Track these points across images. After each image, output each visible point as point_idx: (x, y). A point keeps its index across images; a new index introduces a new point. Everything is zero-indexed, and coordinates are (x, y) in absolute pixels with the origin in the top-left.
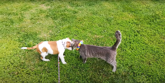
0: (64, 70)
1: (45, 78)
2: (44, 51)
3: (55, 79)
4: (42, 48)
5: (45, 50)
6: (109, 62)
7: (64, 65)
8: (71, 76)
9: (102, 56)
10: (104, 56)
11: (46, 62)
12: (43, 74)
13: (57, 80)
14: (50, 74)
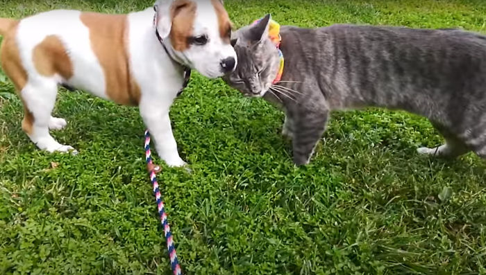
0: (178, 195)
1: (42, 248)
2: (46, 63)
3: (120, 252)
4: (39, 39)
5: (58, 60)
6: (474, 136)
7: (174, 171)
8: (233, 234)
9: (425, 86)
10: (438, 91)
11: (54, 156)
12: (31, 225)
13: (130, 260)
14: (82, 222)
